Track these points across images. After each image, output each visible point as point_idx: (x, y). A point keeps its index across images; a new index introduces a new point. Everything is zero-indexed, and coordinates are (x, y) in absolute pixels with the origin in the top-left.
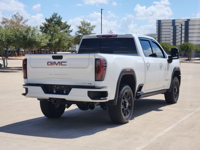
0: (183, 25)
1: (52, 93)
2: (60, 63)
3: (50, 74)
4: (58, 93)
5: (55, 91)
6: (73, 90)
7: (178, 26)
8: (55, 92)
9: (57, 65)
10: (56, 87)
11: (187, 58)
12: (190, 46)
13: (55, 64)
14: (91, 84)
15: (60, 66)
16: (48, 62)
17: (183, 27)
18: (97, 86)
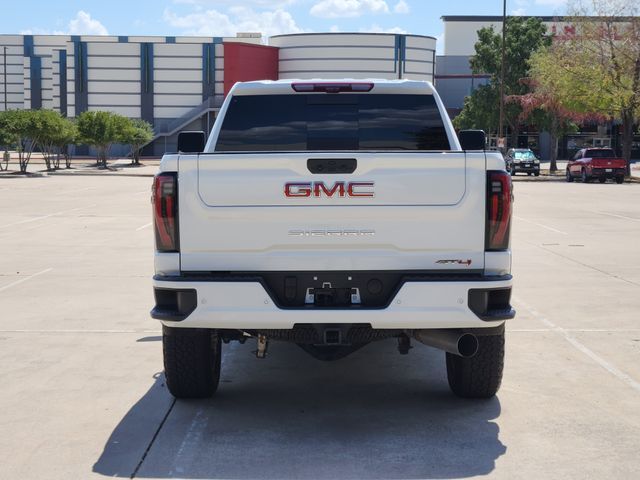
0: (68, 53)
1: (300, 304)
2: (345, 188)
3: (292, 232)
4: (323, 302)
5: (309, 298)
6: (408, 289)
7: (51, 56)
8: (312, 301)
9: (329, 193)
10: (320, 281)
11: (95, 162)
12: (108, 123)
13: (322, 193)
14: (469, 262)
15: (347, 199)
16: (288, 186)
17: (70, 62)
18: (490, 271)
